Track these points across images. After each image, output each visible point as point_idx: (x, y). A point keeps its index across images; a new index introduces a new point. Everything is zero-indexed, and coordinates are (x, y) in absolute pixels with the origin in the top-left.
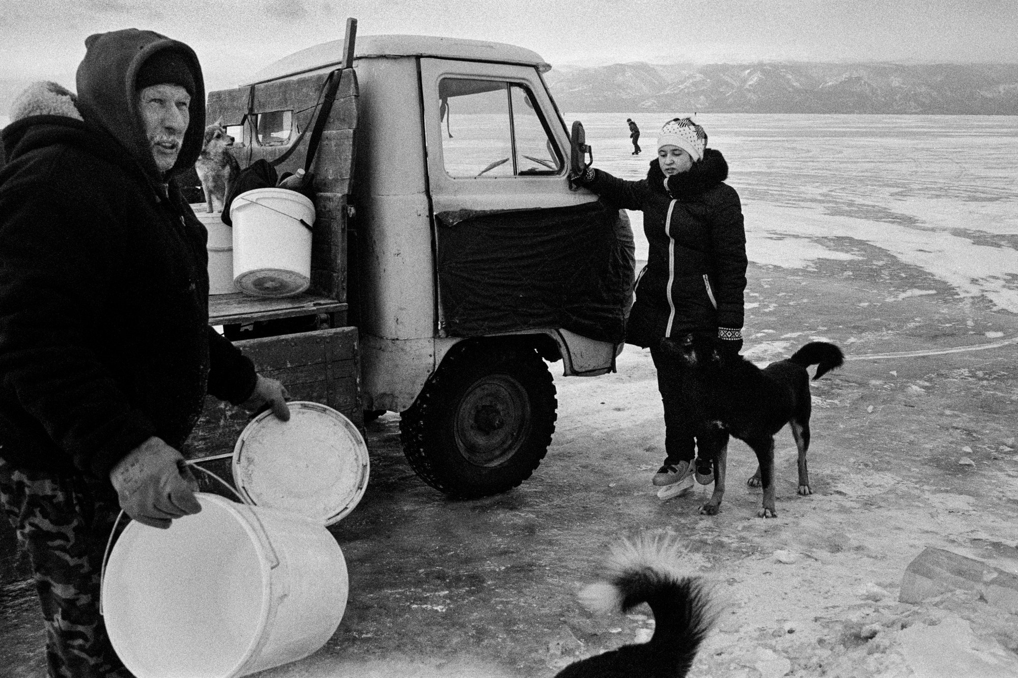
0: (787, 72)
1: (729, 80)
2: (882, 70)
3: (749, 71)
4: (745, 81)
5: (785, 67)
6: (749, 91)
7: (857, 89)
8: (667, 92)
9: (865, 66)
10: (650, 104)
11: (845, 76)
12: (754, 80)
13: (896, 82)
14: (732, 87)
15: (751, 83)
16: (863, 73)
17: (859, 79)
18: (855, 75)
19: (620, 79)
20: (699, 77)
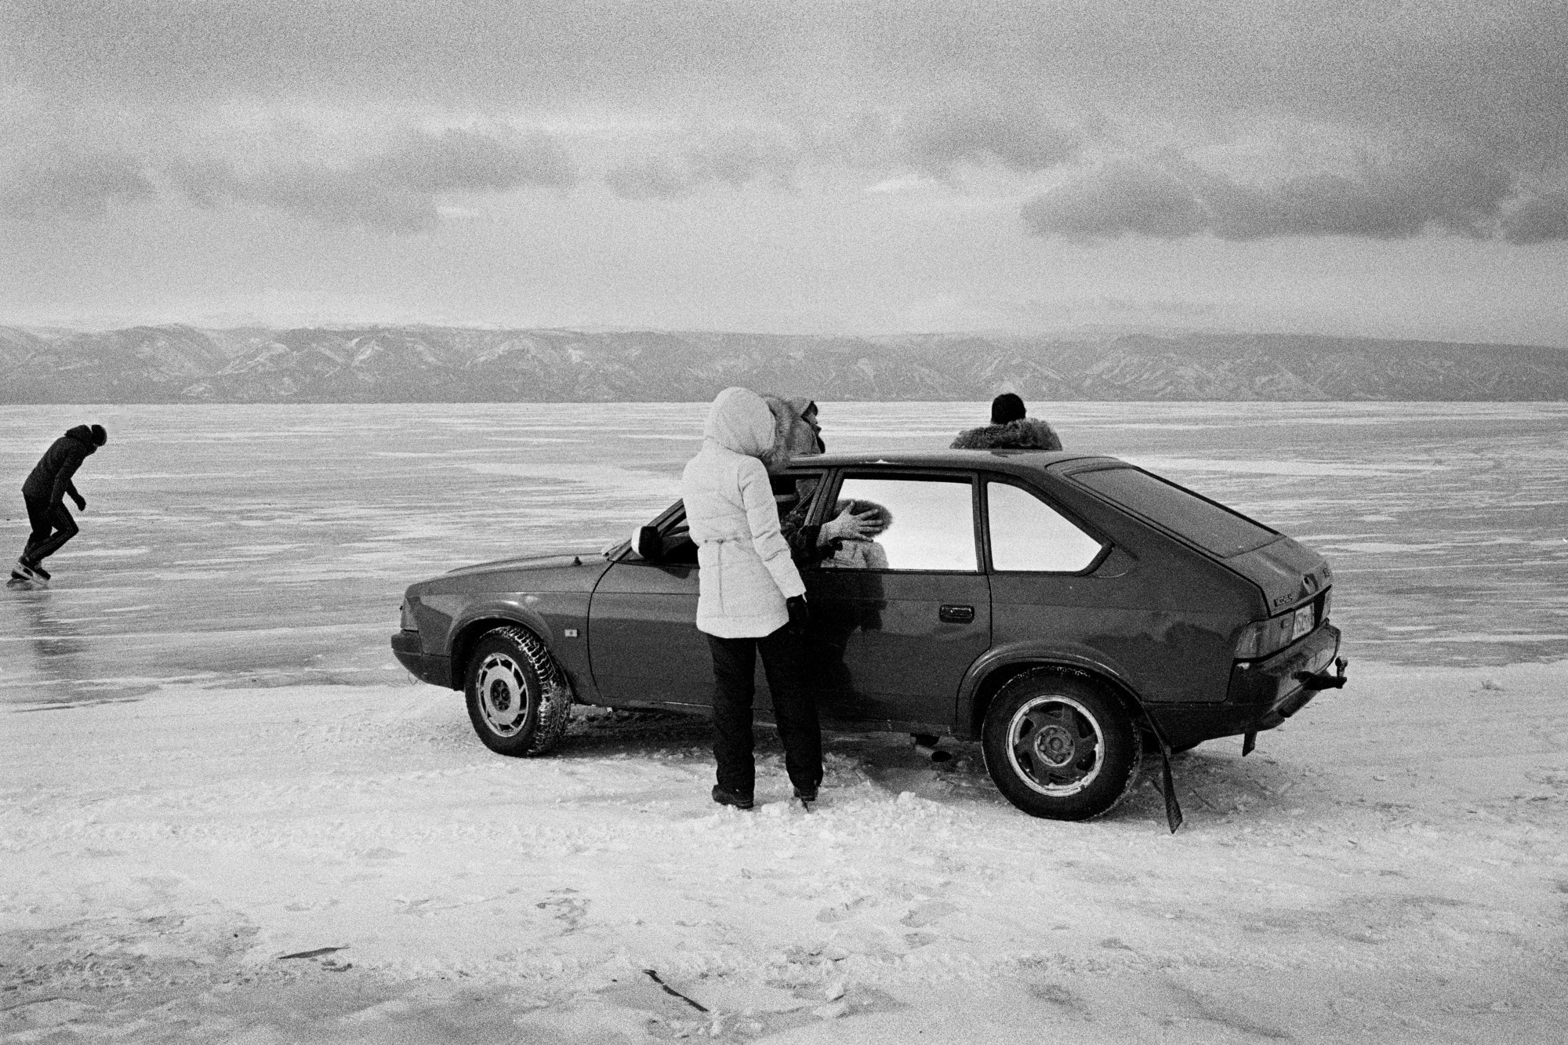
0: (415, 343)
1: (328, 353)
2: (554, 340)
3: (356, 340)
4: (351, 355)
5: (412, 335)
6: (358, 368)
7: (523, 365)
8: (228, 370)
9: (529, 334)
10: (202, 389)
11: (502, 349)
12: (366, 353)
13: (575, 355)
14: (335, 364)
15: (361, 358)
16: (528, 343)
17: (524, 351)
18: (518, 346)
19: (146, 350)
20: (280, 348)
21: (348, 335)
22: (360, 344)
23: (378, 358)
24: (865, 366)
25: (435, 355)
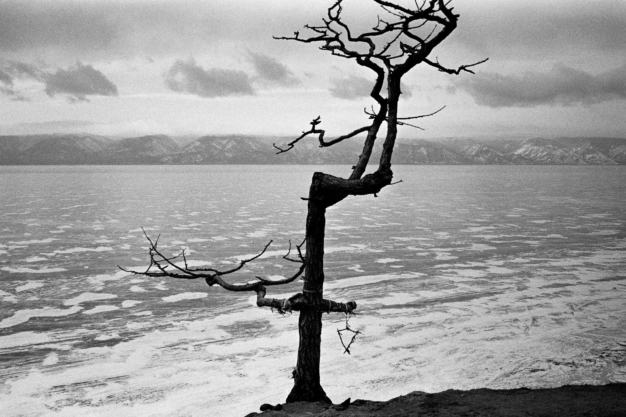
21: (223, 138)
22: (227, 143)
23: (234, 147)
24: (423, 151)
25: (256, 146)
